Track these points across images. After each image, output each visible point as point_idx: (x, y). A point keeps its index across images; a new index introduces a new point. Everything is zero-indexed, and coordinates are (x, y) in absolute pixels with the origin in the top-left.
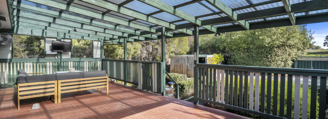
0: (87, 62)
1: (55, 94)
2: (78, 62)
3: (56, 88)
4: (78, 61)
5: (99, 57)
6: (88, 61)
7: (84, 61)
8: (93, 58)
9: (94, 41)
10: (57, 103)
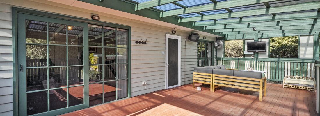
0: (289, 63)
1: (211, 84)
2: (277, 63)
3: (211, 79)
4: (277, 61)
5: (311, 57)
6: (291, 62)
7: (284, 62)
8: (298, 58)
9: (300, 36)
10: (212, 91)
